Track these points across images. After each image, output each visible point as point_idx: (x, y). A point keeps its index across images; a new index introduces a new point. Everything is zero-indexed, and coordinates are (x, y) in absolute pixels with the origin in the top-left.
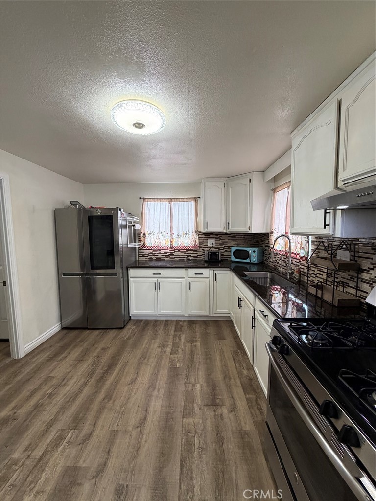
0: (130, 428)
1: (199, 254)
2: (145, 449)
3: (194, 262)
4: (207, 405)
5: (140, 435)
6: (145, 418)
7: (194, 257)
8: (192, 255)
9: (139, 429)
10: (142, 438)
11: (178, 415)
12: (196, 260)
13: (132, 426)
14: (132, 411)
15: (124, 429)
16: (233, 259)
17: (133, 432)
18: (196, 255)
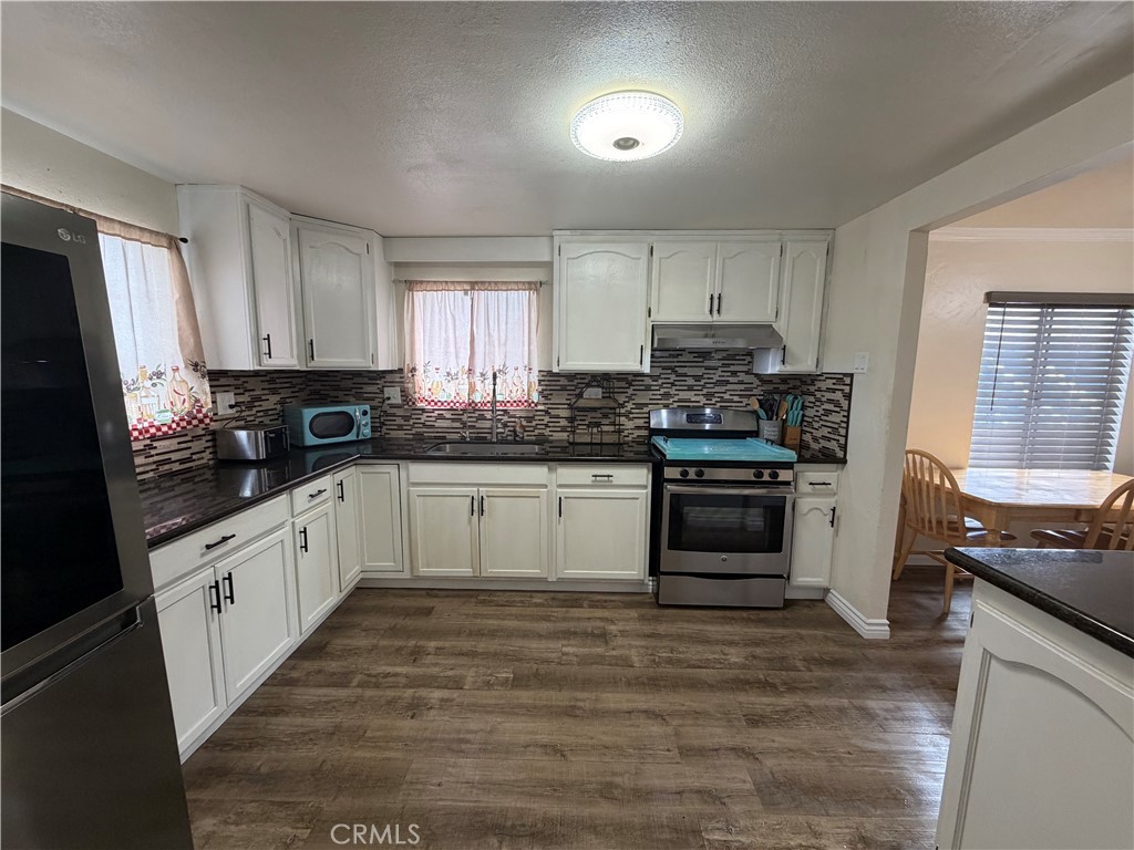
0: (669, 730)
1: (197, 446)
2: (694, 705)
3: (184, 481)
4: (607, 643)
5: (672, 714)
6: (645, 712)
7: (182, 461)
8: (174, 457)
9: (667, 717)
10: (679, 711)
11: (629, 672)
12: (189, 470)
13: (664, 728)
14: (634, 734)
15: (673, 738)
16: (310, 440)
17: (674, 723)
18: (185, 454)
